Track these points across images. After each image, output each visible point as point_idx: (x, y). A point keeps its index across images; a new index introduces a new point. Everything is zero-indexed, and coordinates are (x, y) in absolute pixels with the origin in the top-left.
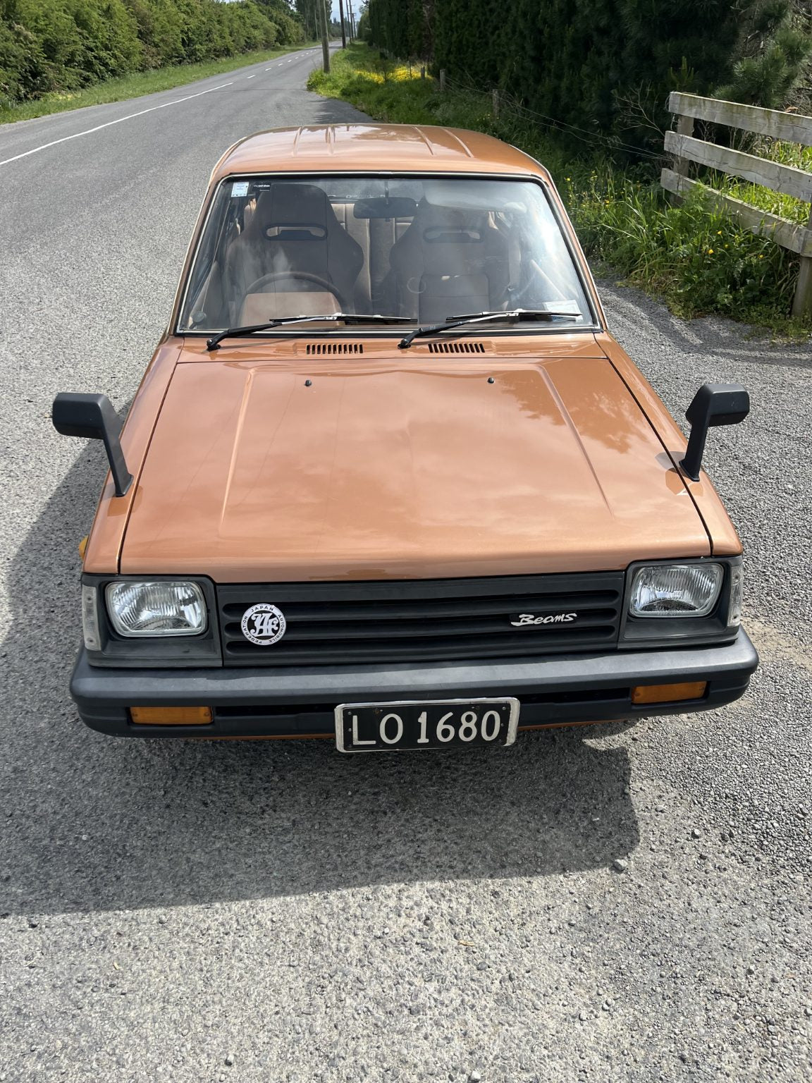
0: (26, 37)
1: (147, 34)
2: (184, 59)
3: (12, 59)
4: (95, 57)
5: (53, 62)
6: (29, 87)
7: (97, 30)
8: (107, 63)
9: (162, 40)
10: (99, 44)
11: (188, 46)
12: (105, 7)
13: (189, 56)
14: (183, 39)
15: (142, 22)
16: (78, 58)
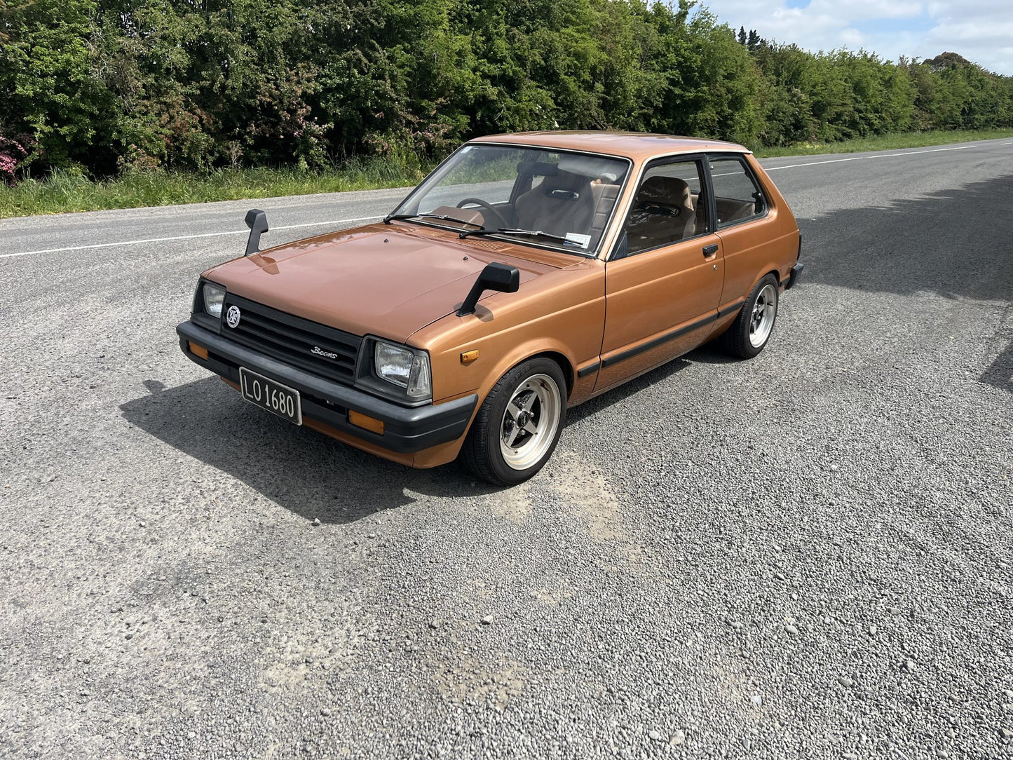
0: (799, 99)
1: (926, 102)
2: (960, 126)
3: (781, 114)
4: (861, 117)
5: (818, 119)
6: (789, 137)
7: (872, 96)
8: (873, 124)
9: (939, 108)
10: (869, 107)
11: (968, 115)
12: (887, 78)
13: (965, 124)
14: (964, 109)
15: (923, 92)
16: (845, 117)
